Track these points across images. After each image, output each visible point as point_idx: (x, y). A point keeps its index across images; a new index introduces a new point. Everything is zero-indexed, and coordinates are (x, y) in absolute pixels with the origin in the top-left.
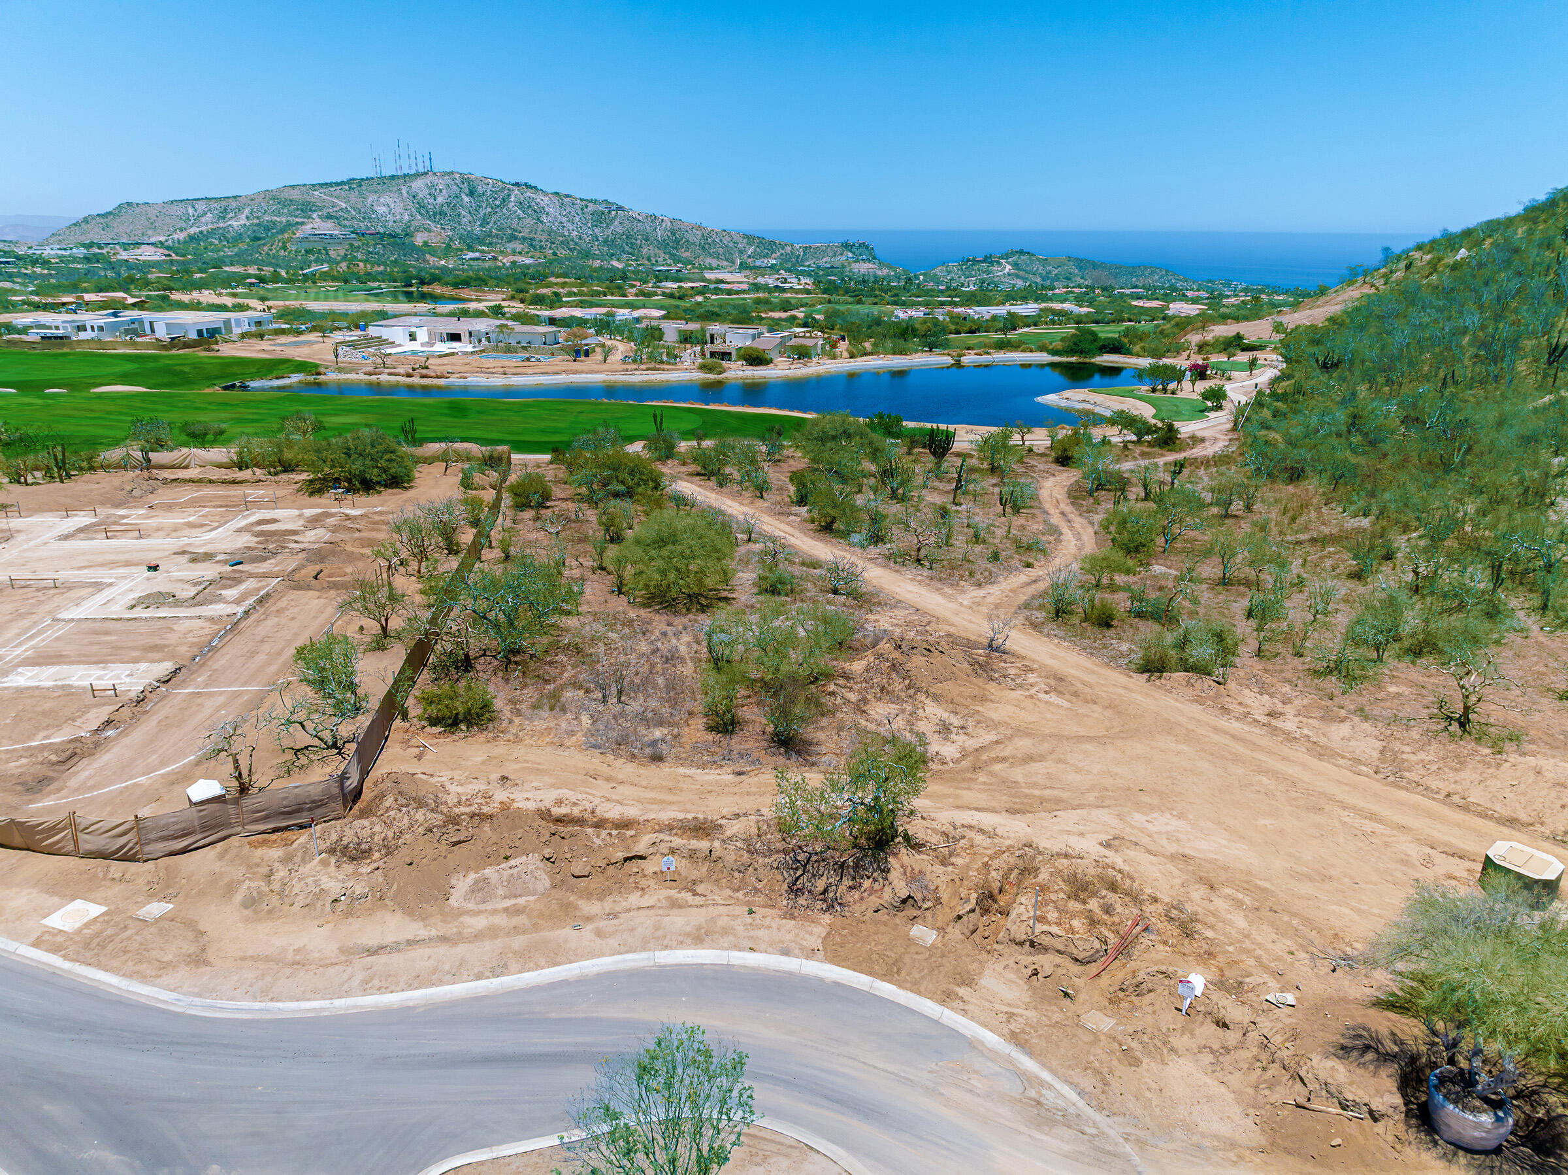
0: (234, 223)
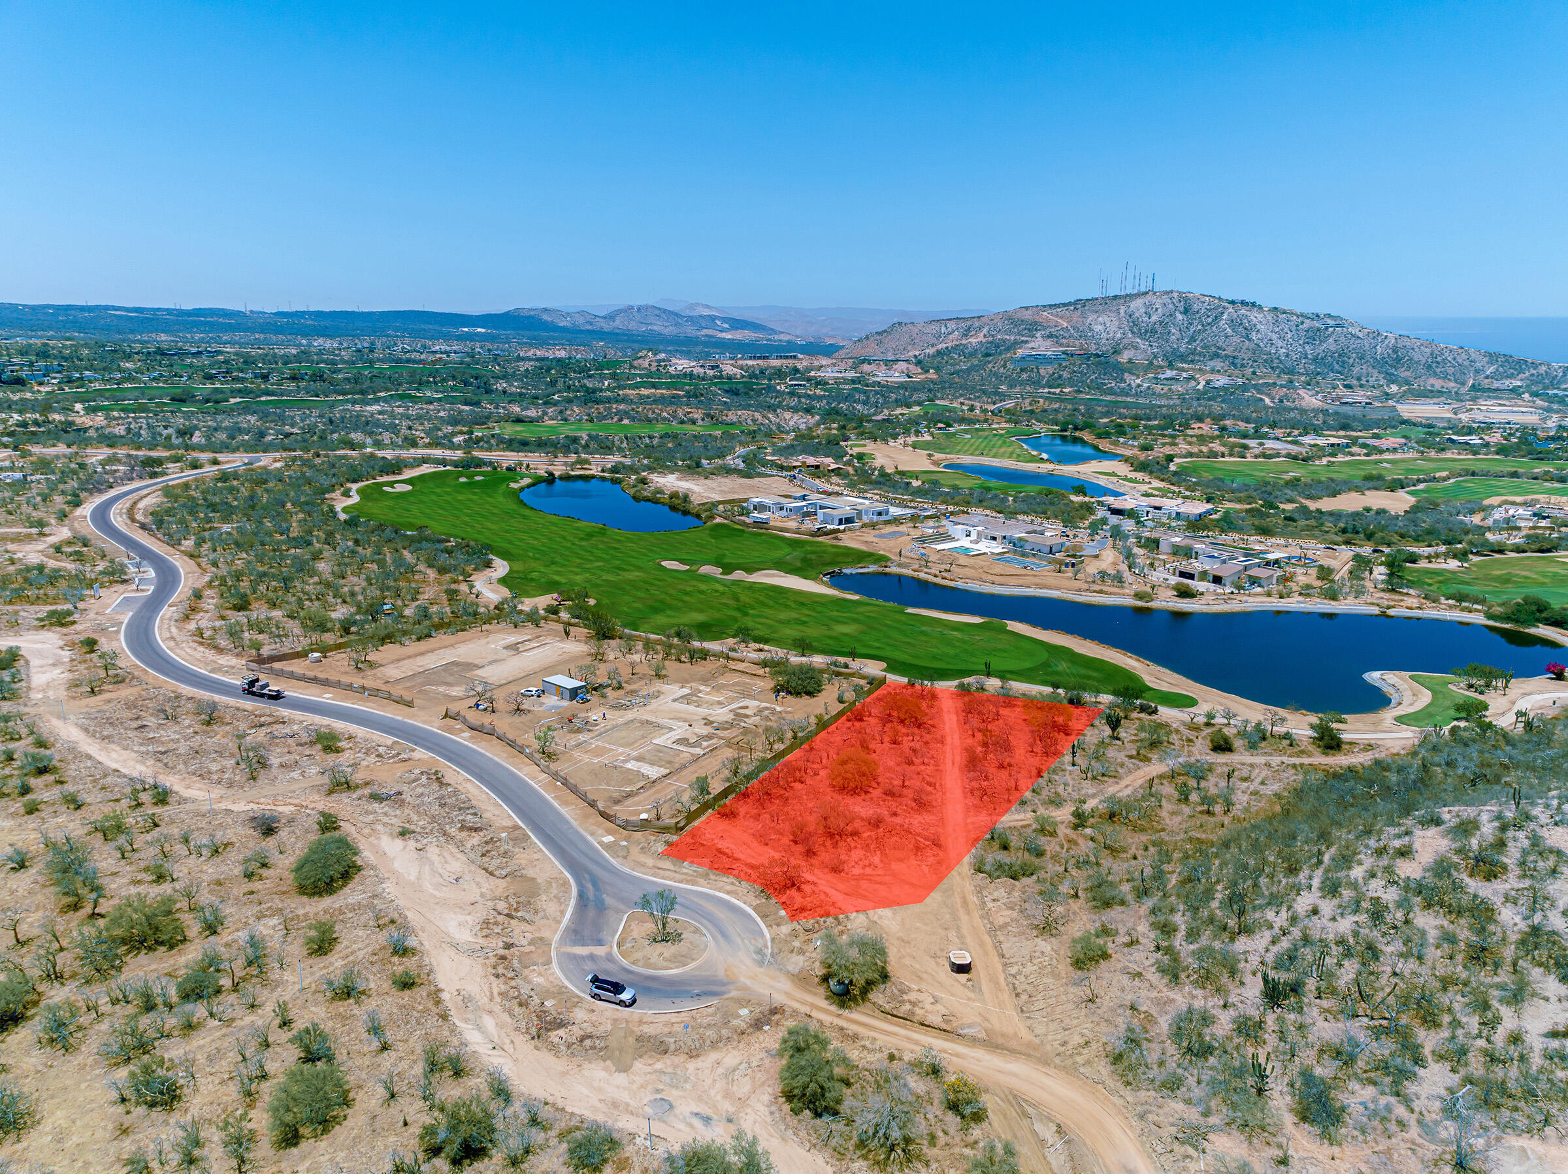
0: (973, 340)
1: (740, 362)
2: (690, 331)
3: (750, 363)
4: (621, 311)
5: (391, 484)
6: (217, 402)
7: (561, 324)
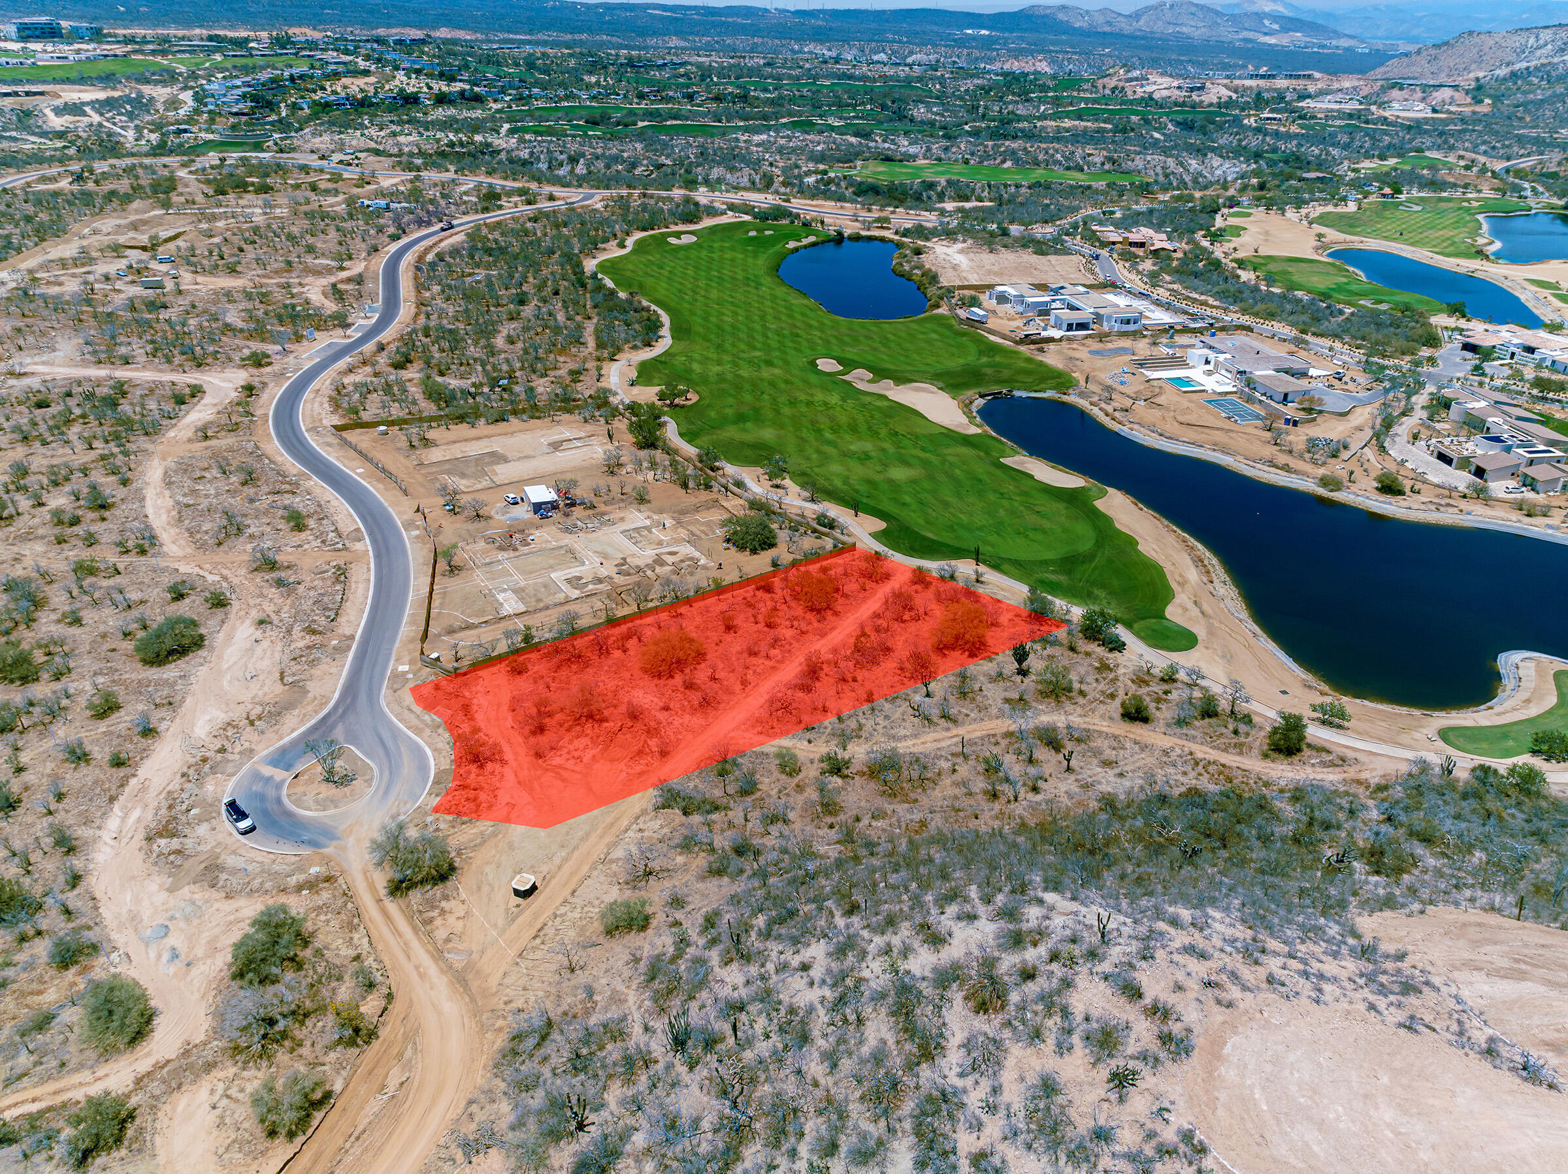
1: (1236, 82)
2: (1227, 33)
3: (1248, 83)
4: (1148, 9)
5: (677, 235)
6: (626, 125)
7: (1077, 25)
